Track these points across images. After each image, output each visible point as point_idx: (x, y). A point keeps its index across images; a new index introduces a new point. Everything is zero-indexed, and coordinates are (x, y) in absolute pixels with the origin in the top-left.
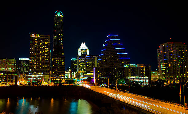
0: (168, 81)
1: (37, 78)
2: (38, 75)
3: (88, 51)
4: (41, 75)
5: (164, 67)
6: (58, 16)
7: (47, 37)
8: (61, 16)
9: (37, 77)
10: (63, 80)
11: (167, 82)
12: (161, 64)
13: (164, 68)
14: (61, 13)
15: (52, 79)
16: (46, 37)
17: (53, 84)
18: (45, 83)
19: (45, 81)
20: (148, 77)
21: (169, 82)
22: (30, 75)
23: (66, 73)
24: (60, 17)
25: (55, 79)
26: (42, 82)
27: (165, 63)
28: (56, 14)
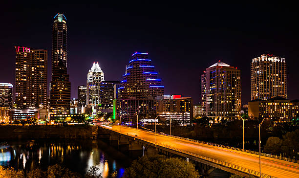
0: (214, 118)
1: (27, 114)
2: (29, 110)
3: (102, 74)
4: (33, 109)
5: (210, 99)
6: (58, 22)
7: (43, 52)
8: (64, 21)
9: (28, 112)
10: (68, 117)
11: (213, 120)
12: (206, 96)
13: (210, 101)
14: (63, 17)
15: (52, 116)
16: (41, 52)
17: (52, 123)
18: (40, 122)
19: (40, 119)
20: (189, 114)
21: (216, 120)
22: (17, 109)
23: (72, 107)
24: (62, 23)
25: (55, 116)
26: (36, 120)
27: (211, 95)
28: (57, 19)
